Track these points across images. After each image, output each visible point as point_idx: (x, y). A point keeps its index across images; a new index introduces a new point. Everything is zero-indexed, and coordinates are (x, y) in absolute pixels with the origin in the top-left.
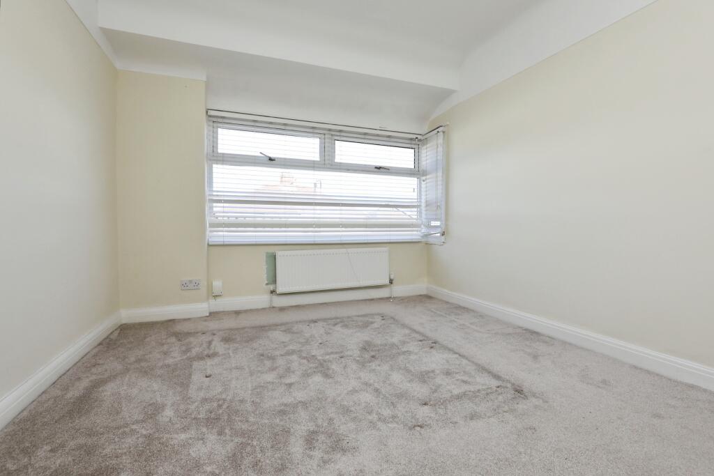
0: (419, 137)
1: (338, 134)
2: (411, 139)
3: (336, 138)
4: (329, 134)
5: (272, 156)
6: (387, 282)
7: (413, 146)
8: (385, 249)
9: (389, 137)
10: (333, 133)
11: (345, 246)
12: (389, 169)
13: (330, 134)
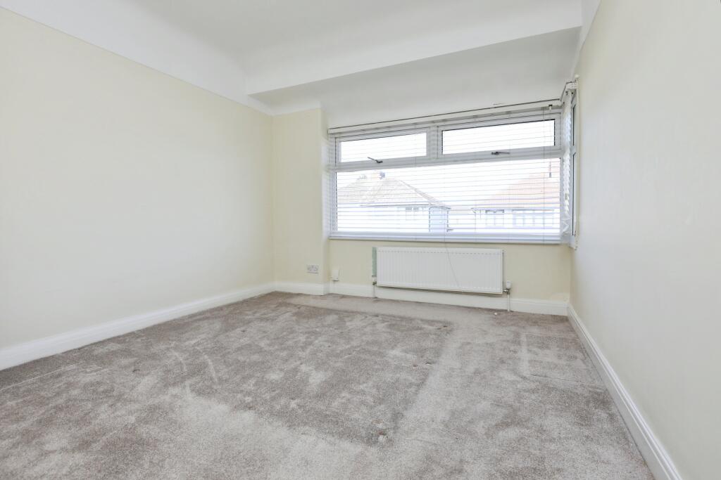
0: (554, 103)
1: (442, 124)
2: (543, 109)
3: (442, 128)
4: (434, 126)
5: (379, 158)
6: (499, 290)
7: (553, 117)
8: (497, 251)
9: (508, 113)
10: (438, 124)
11: (448, 245)
12: (508, 153)
13: (437, 126)
